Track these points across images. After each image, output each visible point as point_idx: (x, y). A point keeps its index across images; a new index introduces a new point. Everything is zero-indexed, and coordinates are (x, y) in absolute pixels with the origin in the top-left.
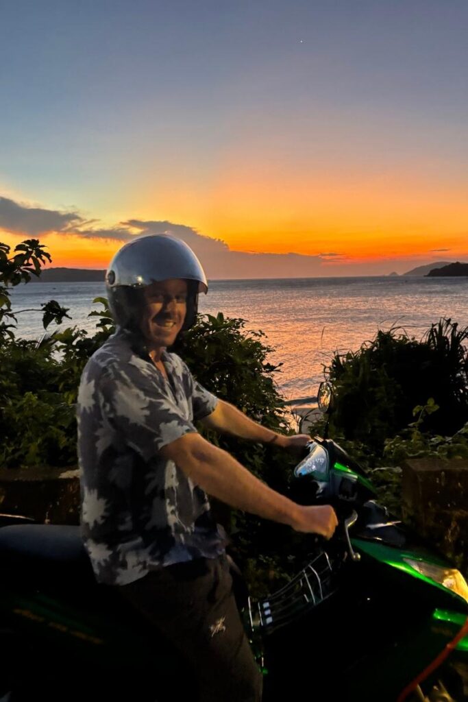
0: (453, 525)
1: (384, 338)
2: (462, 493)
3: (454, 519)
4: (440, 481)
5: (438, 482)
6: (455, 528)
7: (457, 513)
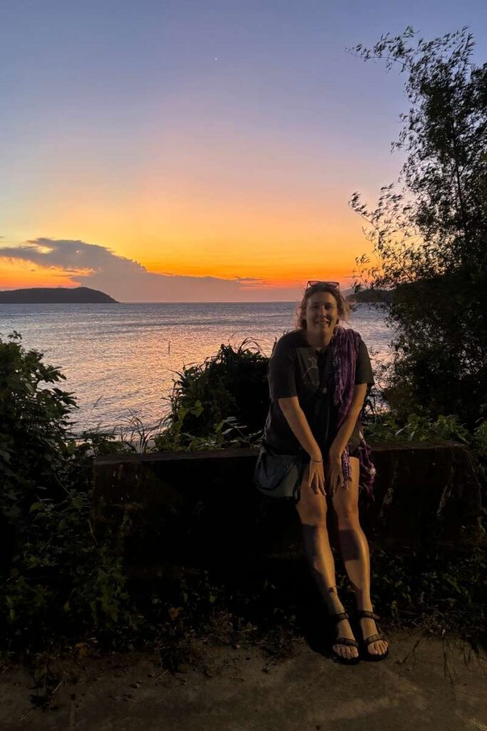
0: (125, 519)
1: (226, 351)
2: (138, 485)
3: (126, 512)
4: (117, 474)
5: (114, 475)
6: (127, 522)
7: (129, 506)
